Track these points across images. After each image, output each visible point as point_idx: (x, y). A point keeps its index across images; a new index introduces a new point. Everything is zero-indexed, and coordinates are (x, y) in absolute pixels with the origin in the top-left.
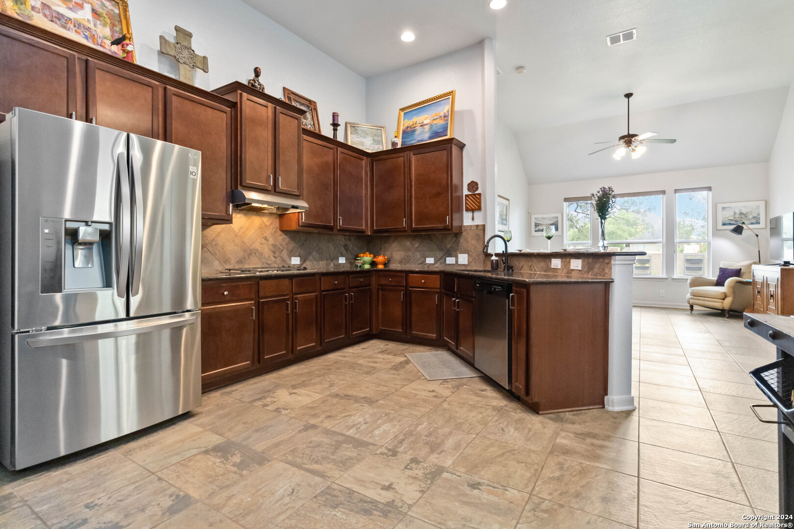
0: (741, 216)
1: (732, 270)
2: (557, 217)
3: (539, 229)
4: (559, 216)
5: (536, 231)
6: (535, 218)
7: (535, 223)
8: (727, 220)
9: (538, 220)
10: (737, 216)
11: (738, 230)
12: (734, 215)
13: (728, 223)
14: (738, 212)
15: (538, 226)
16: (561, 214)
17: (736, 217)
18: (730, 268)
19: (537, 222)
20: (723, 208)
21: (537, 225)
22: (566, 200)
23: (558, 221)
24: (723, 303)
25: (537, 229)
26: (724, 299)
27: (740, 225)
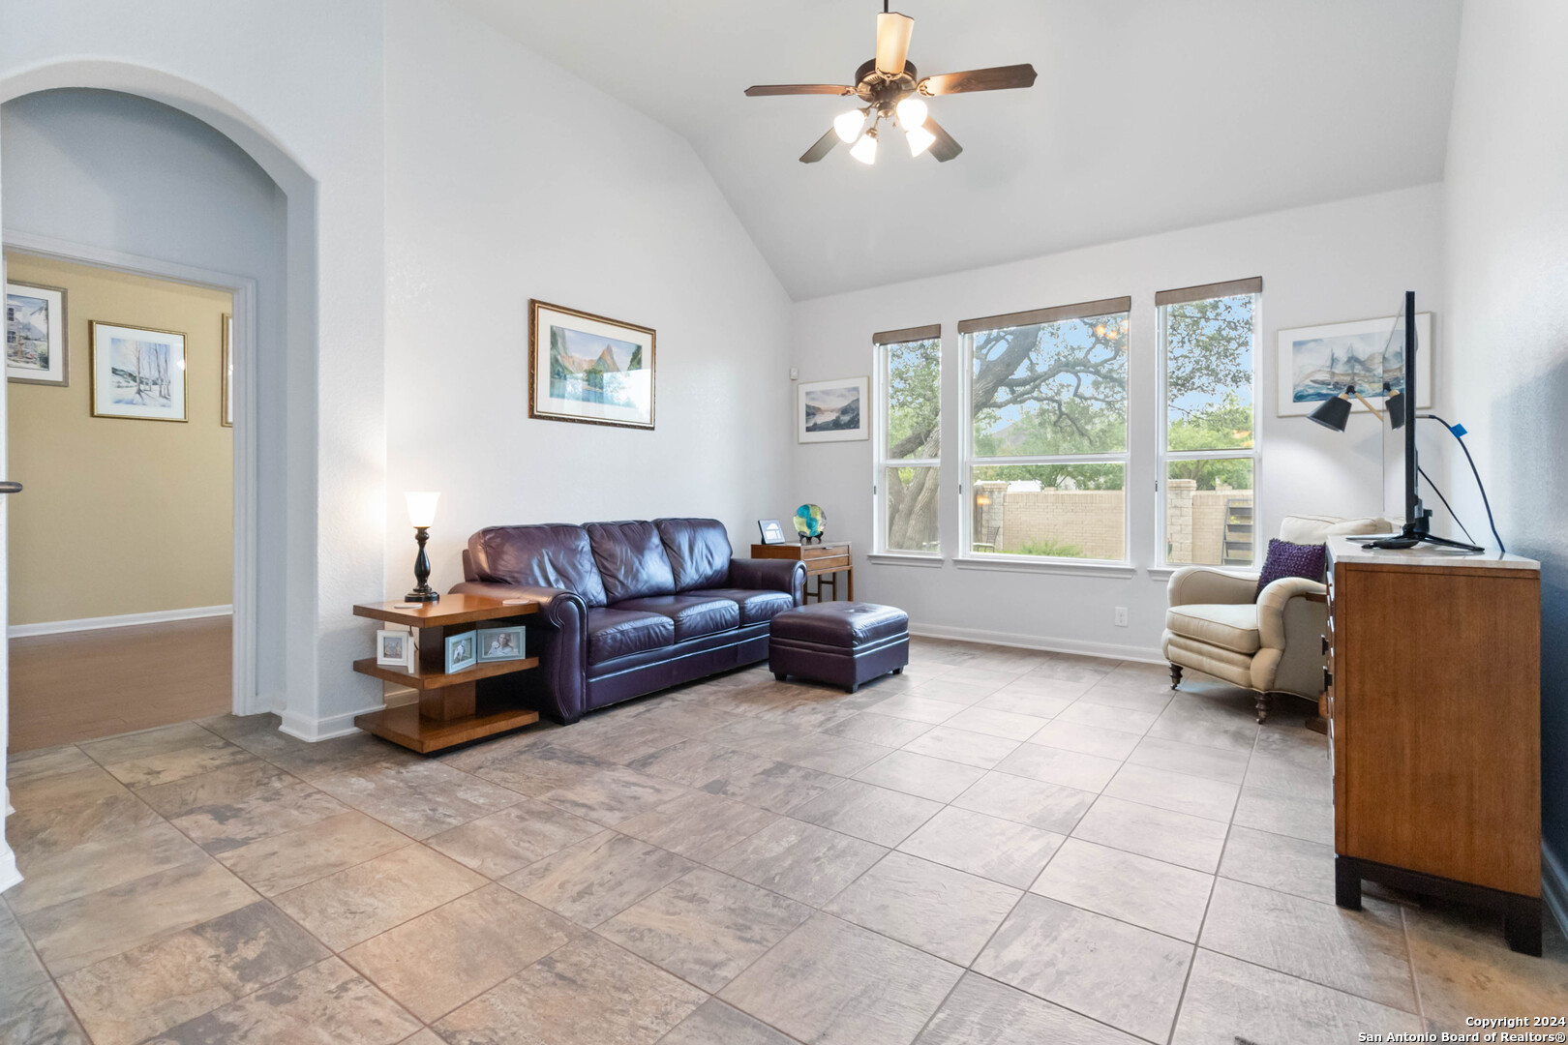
0: (1353, 368)
1: (1300, 548)
2: (856, 389)
3: (815, 424)
4: (862, 384)
5: (808, 429)
6: (807, 394)
7: (808, 407)
8: (1308, 382)
9: (813, 399)
10: (1339, 369)
11: (1334, 414)
12: (1332, 366)
13: (1311, 391)
14: (1342, 355)
15: (814, 414)
16: (865, 380)
17: (1336, 371)
18: (1299, 542)
19: (812, 404)
20: (1298, 345)
21: (811, 412)
22: (881, 338)
23: (858, 400)
24: (1248, 668)
25: (811, 424)
26: (1251, 655)
27: (1342, 395)
